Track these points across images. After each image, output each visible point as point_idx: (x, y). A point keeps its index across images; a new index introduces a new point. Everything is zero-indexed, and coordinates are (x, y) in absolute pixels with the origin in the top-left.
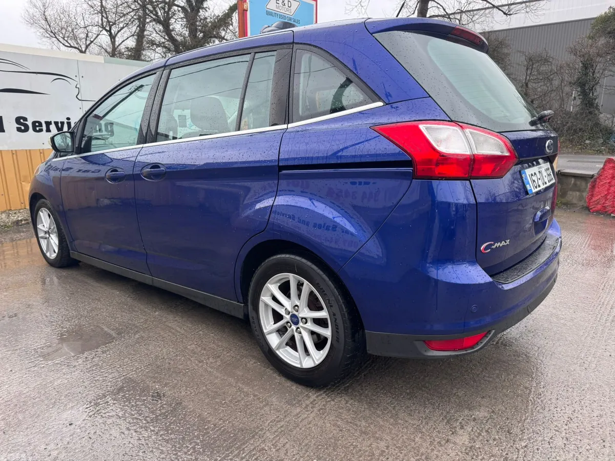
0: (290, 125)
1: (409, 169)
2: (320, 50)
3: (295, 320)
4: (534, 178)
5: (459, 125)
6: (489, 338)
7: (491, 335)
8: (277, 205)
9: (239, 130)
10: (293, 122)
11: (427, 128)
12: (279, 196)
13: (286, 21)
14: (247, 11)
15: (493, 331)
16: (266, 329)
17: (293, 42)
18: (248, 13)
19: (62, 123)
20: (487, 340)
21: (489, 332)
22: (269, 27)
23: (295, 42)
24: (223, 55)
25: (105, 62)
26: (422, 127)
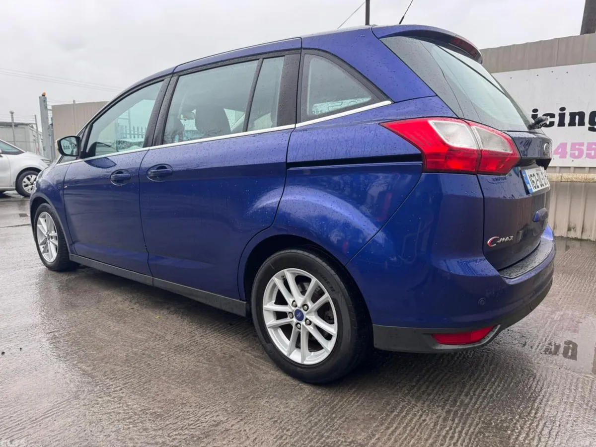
0: (298, 125)
1: (419, 163)
2: (328, 54)
3: (299, 316)
4: (533, 179)
5: (466, 122)
6: (495, 332)
7: (497, 329)
9: (246, 131)
10: (300, 122)
11: (435, 124)
15: (499, 326)
17: (301, 48)
20: (494, 334)
21: (495, 326)
23: (303, 47)
24: (232, 61)
26: (431, 122)
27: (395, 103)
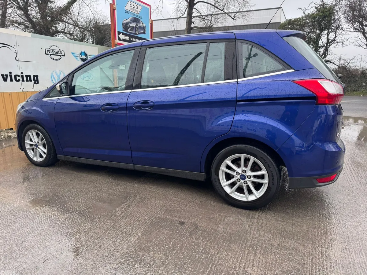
0: (239, 80)
1: (314, 100)
3: (243, 177)
8: (236, 120)
9: (203, 82)
10: (240, 78)
11: (321, 82)
12: (237, 114)
13: (135, 17)
14: (115, 10)
16: (223, 184)
17: (236, 39)
18: (116, 11)
19: (7, 76)
22: (127, 20)
25: (32, 37)
27: (296, 71)
